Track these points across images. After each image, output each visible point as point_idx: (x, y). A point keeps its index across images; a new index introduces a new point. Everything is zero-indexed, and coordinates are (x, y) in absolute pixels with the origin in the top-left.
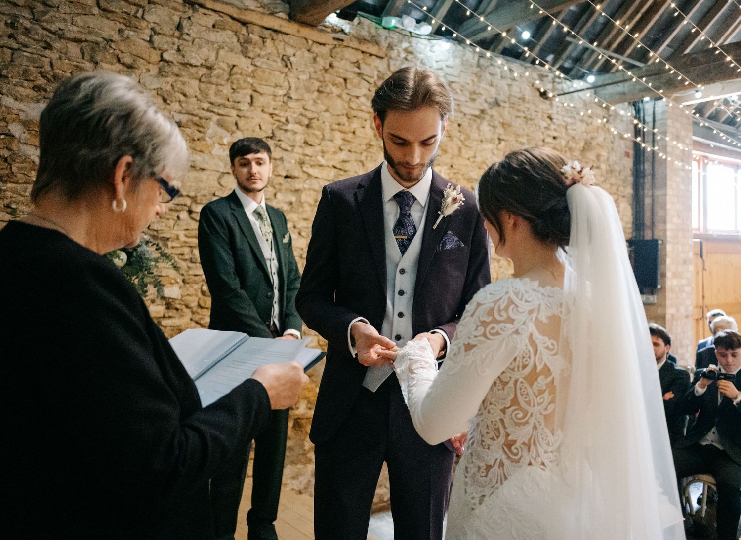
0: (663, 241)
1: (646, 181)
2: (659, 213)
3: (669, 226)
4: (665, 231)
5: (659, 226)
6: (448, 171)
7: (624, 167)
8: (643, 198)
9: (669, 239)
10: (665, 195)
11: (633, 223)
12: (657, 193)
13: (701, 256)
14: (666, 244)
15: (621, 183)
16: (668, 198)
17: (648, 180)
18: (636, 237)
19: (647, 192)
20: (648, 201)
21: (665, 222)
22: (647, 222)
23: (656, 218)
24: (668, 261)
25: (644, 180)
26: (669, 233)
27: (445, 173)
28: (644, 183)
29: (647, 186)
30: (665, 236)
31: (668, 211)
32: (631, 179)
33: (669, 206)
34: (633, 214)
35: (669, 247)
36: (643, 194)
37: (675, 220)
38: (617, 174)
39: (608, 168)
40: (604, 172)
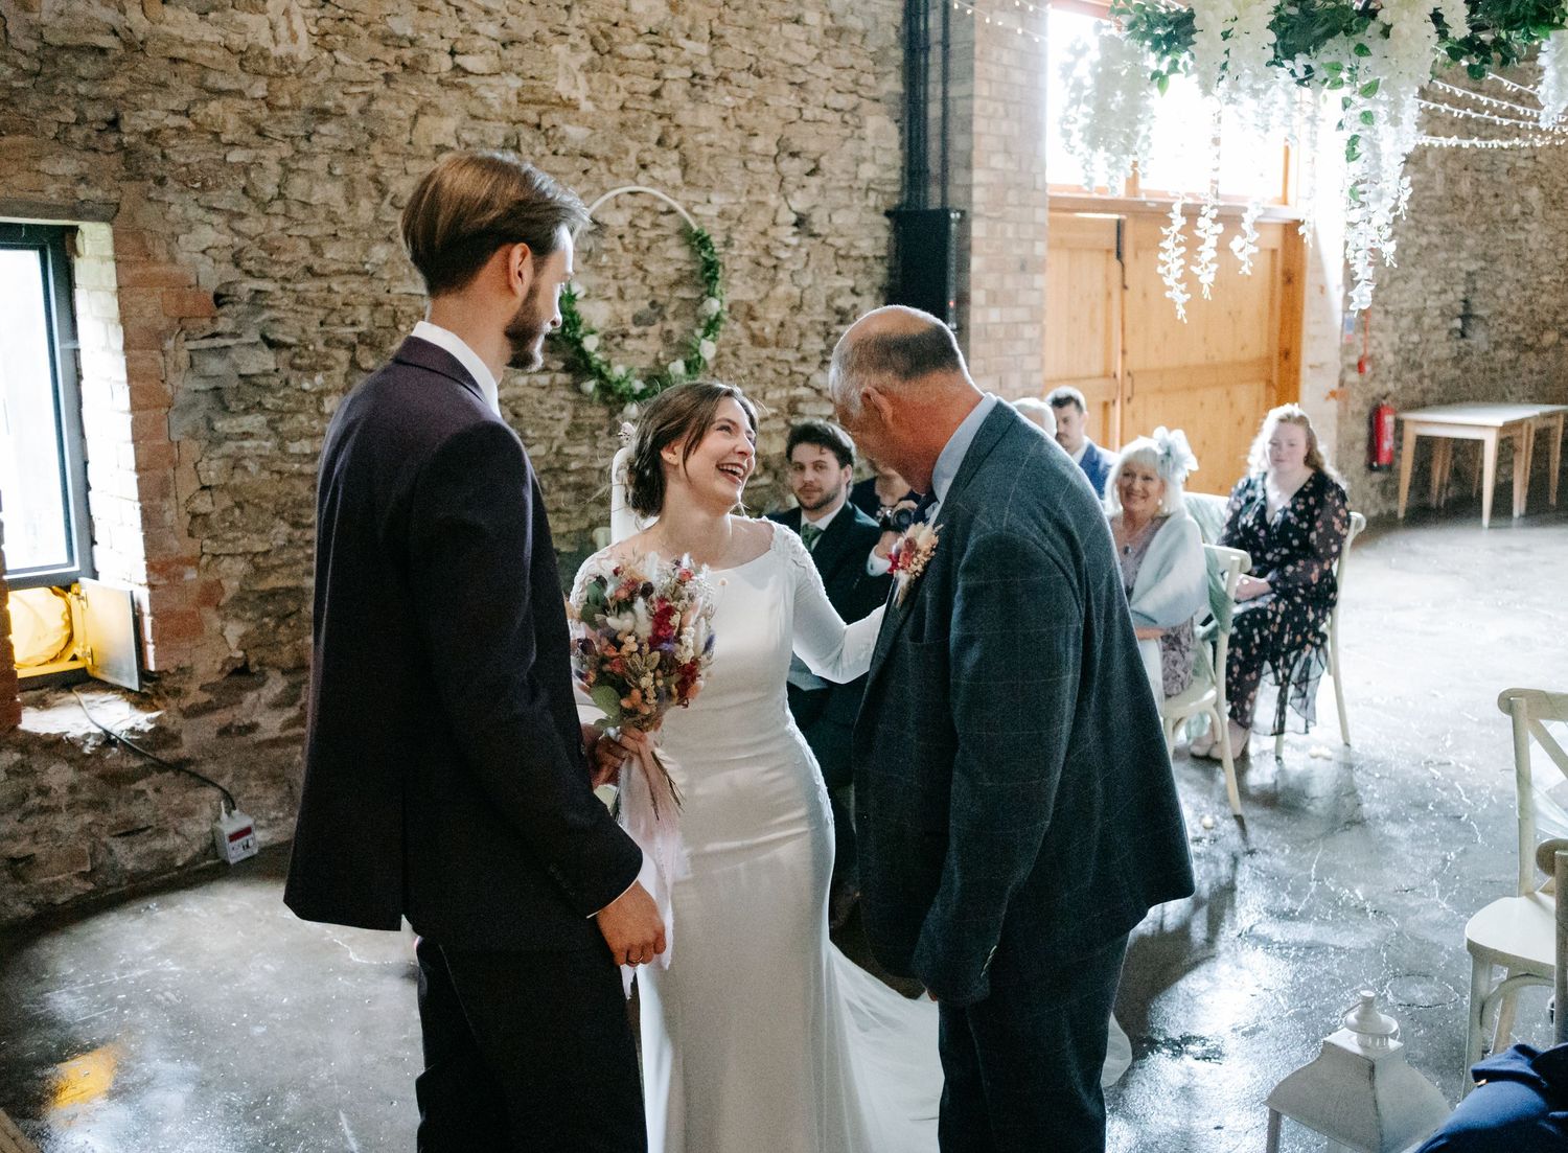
0: (963, 213)
1: (931, 61)
2: (958, 142)
3: (978, 176)
4: (969, 188)
5: (957, 177)
6: (316, 12)
7: (877, 23)
8: (926, 104)
9: (977, 209)
10: (970, 96)
11: (902, 168)
12: (954, 91)
13: (1119, 255)
14: (970, 221)
15: (867, 63)
16: (977, 104)
17: (935, 56)
18: (908, 204)
19: (935, 90)
20: (934, 111)
21: (969, 167)
22: (934, 166)
23: (951, 156)
24: (976, 263)
25: (926, 57)
26: (978, 195)
27: (305, 17)
28: (927, 65)
29: (934, 74)
30: (969, 201)
31: (976, 139)
32: (898, 54)
33: (979, 125)
34: (902, 147)
35: (978, 229)
36: (926, 94)
37: (998, 161)
38: (857, 40)
39: (828, 22)
40: (818, 33)
